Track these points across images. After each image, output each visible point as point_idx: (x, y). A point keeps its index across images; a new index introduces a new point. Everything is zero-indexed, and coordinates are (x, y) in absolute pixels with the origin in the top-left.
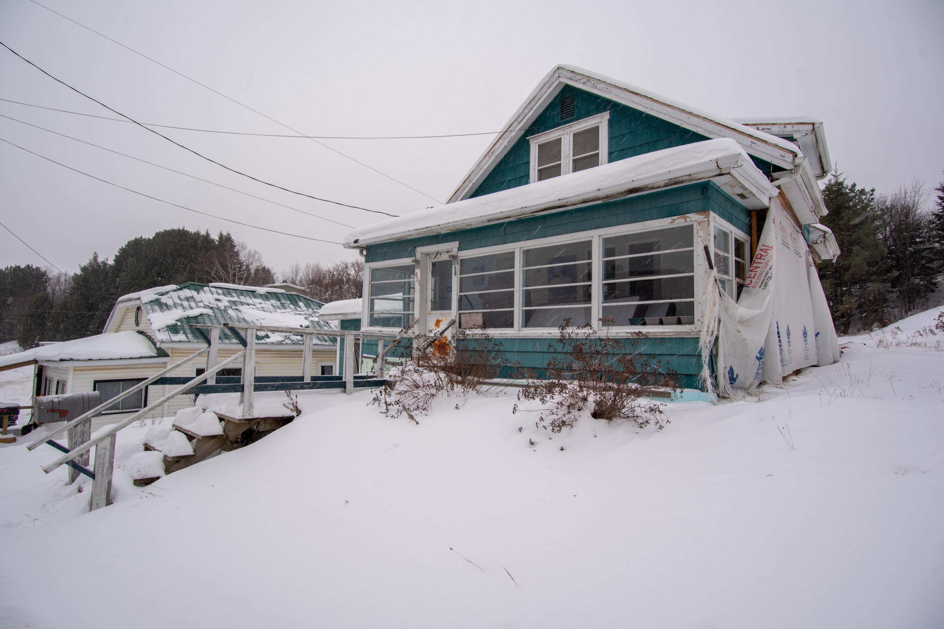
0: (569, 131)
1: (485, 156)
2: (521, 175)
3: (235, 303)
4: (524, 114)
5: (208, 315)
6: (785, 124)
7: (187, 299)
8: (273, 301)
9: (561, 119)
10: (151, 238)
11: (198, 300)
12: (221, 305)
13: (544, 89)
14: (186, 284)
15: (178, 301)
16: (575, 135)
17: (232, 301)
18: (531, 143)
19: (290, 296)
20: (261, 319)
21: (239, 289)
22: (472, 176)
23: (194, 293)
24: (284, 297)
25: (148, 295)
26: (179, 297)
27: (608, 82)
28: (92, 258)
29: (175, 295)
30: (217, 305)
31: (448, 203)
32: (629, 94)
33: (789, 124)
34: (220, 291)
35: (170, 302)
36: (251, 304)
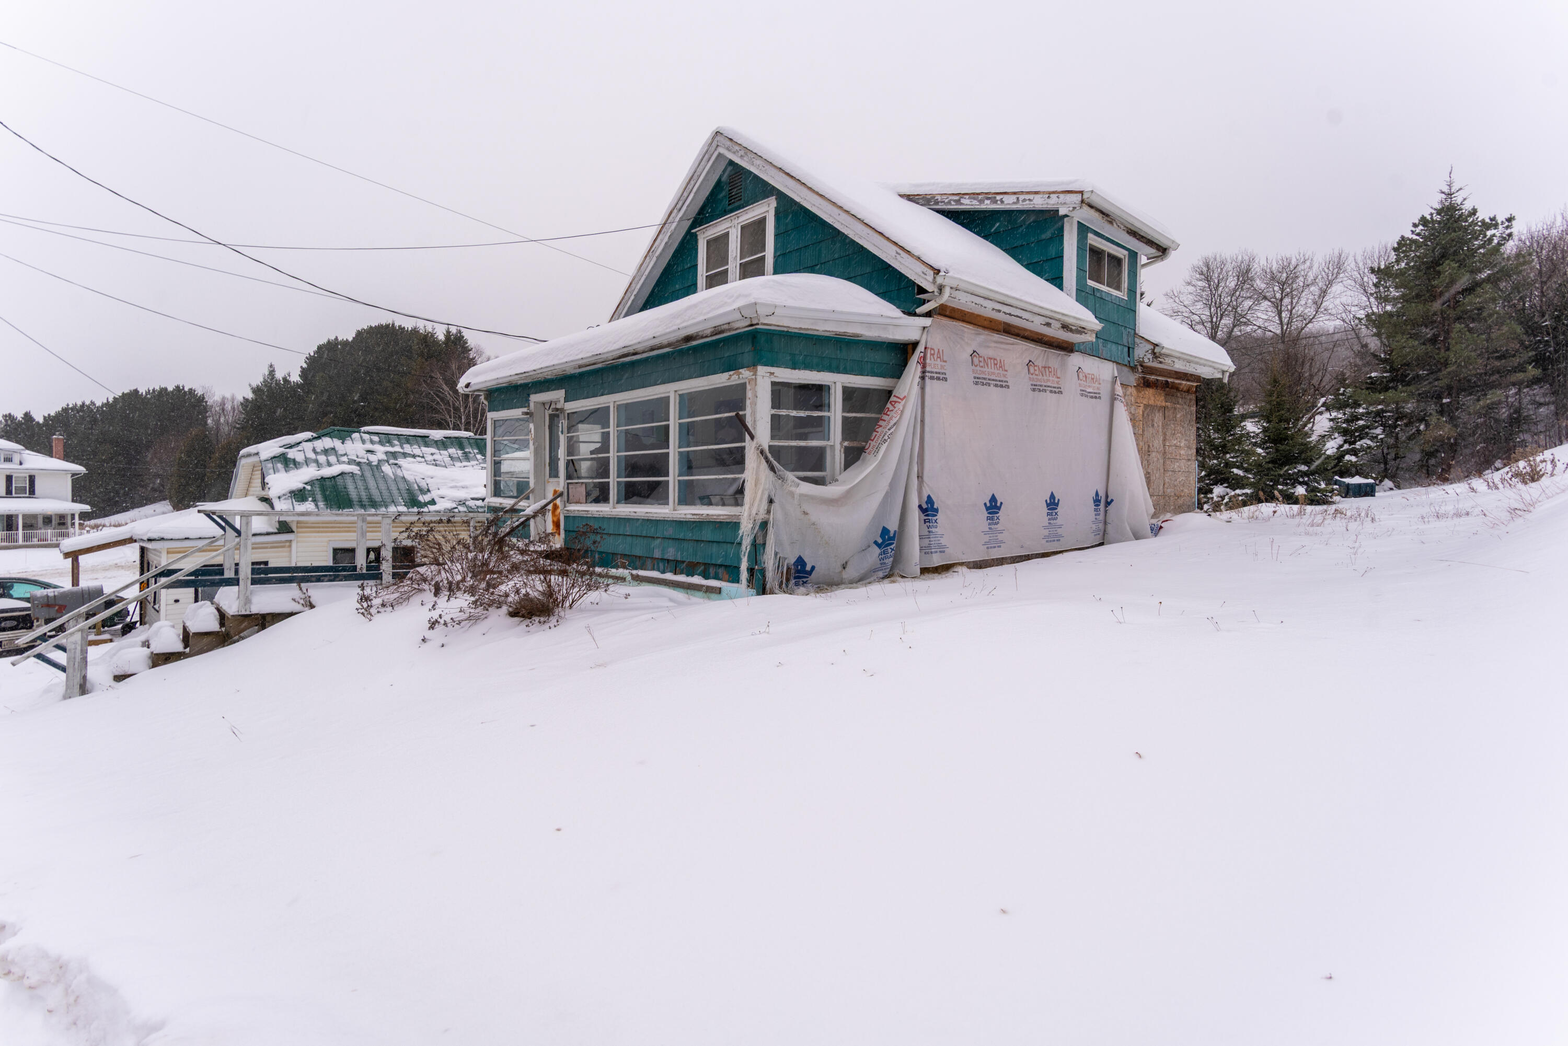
0: (736, 222)
1: (646, 257)
2: (689, 284)
3: (394, 455)
4: (683, 199)
5: (352, 474)
6: (1050, 193)
7: (326, 452)
8: (452, 451)
9: (729, 205)
10: (350, 339)
11: (340, 452)
12: (374, 459)
13: (703, 163)
14: (328, 429)
15: (313, 456)
16: (742, 228)
17: (391, 453)
18: (699, 237)
19: (479, 441)
20: (428, 477)
21: (404, 433)
22: (633, 285)
23: (337, 443)
24: (470, 444)
25: (269, 448)
26: (314, 450)
27: (764, 157)
28: (267, 373)
29: (308, 446)
30: (368, 460)
31: (610, 321)
32: (784, 175)
33: (1054, 192)
34: (376, 438)
35: (300, 457)
36: (419, 456)
